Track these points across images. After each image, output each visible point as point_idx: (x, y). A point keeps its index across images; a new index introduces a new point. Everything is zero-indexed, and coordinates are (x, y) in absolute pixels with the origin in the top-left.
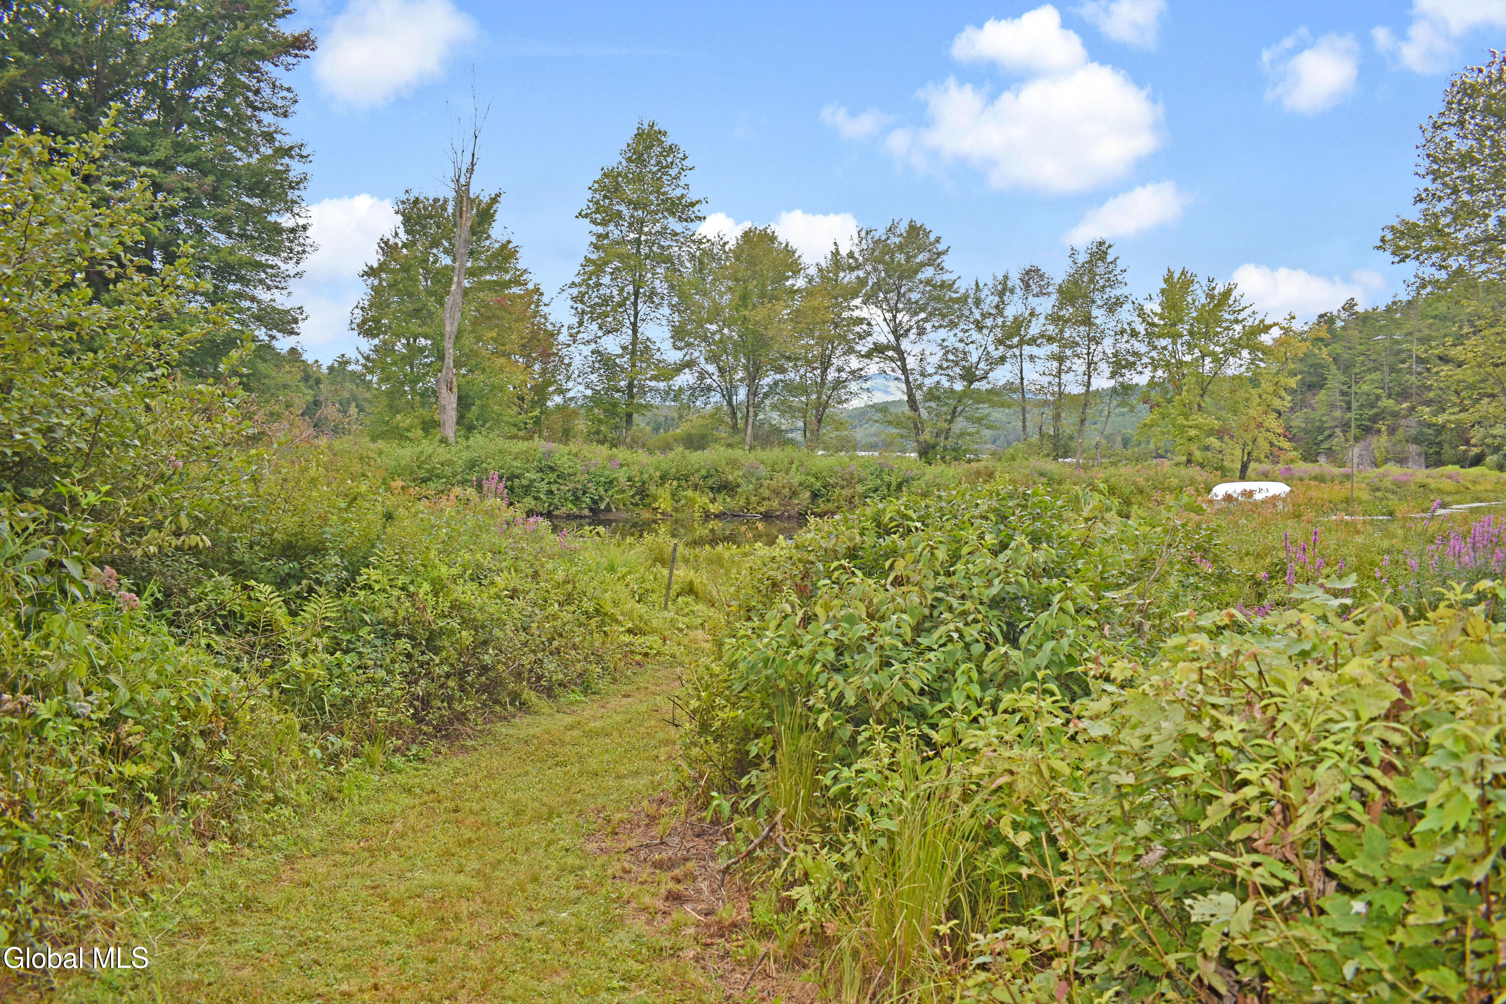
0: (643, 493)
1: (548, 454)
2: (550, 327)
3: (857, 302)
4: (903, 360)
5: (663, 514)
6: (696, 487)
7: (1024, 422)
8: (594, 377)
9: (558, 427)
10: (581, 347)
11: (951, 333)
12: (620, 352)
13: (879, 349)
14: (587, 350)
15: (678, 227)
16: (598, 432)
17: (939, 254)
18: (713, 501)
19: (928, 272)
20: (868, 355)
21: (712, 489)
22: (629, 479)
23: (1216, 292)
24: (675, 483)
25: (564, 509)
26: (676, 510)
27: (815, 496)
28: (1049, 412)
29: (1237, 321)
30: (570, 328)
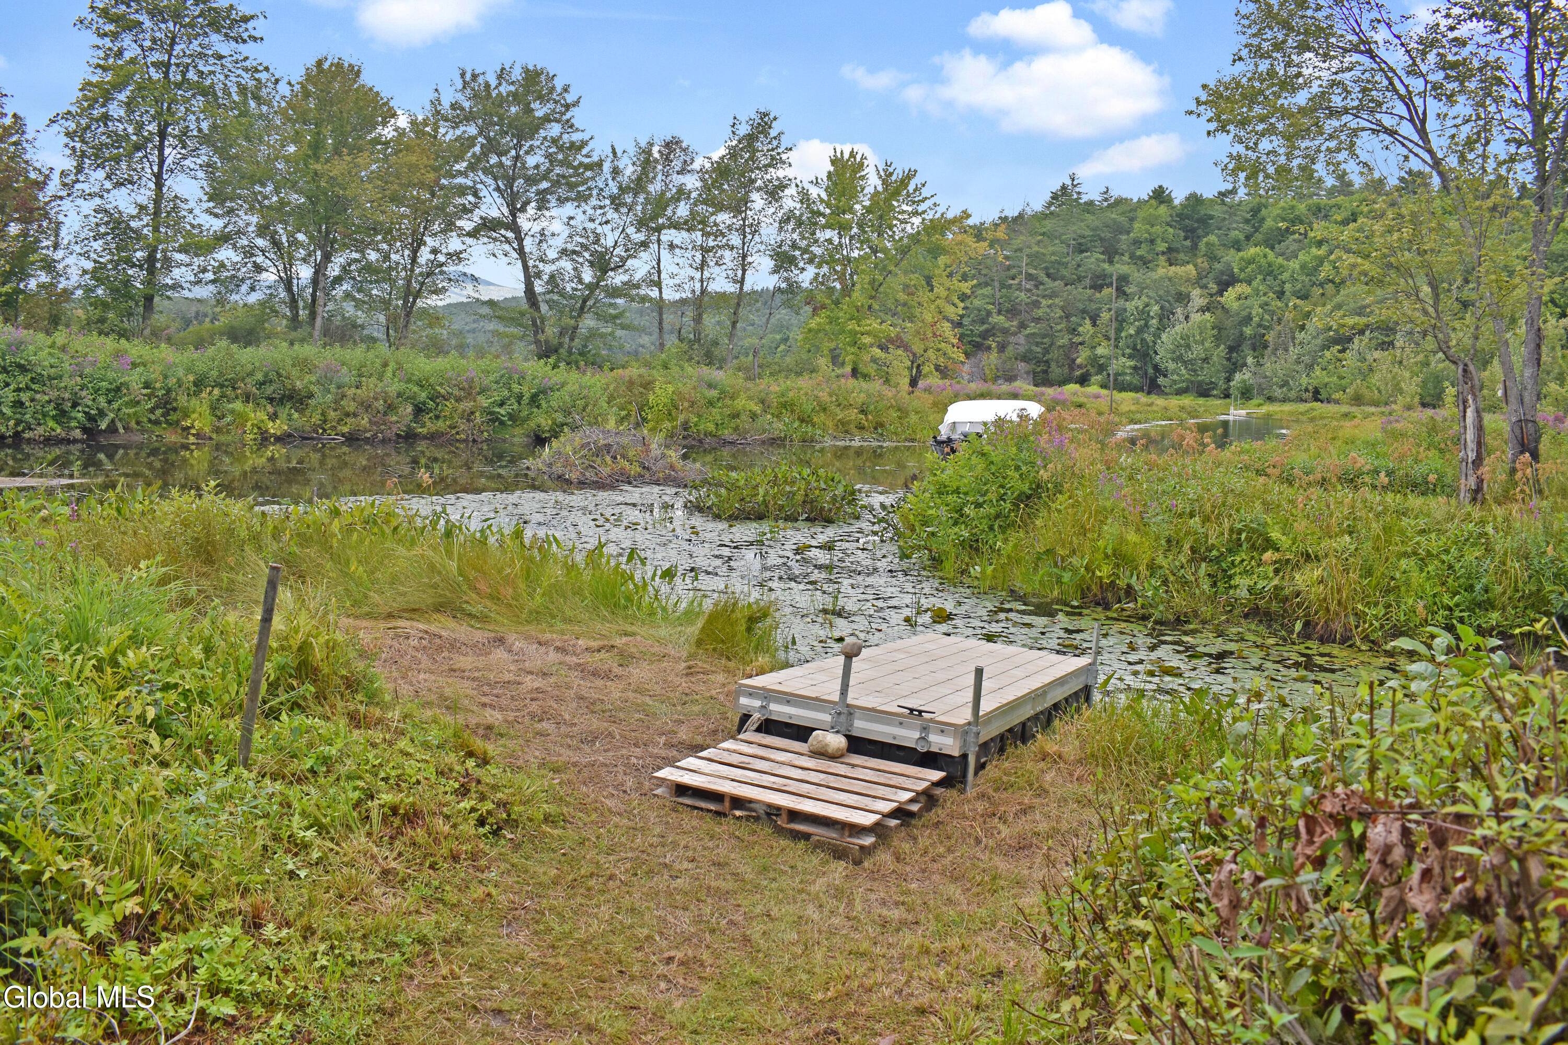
0: (167, 405)
1: (18, 346)
2: (33, 175)
3: (461, 166)
4: (520, 240)
5: (197, 436)
6: (247, 398)
7: (660, 323)
8: (97, 245)
9: (43, 312)
10: (80, 201)
11: (580, 211)
12: (135, 212)
13: (488, 226)
14: (88, 207)
15: (225, 48)
16: (102, 320)
17: (567, 107)
18: (273, 417)
19: (555, 130)
20: (473, 234)
21: (271, 400)
22: (147, 385)
23: (894, 178)
24: (216, 391)
25: (40, 430)
26: (218, 430)
27: (419, 410)
28: (690, 313)
29: (916, 213)
30: (63, 174)
